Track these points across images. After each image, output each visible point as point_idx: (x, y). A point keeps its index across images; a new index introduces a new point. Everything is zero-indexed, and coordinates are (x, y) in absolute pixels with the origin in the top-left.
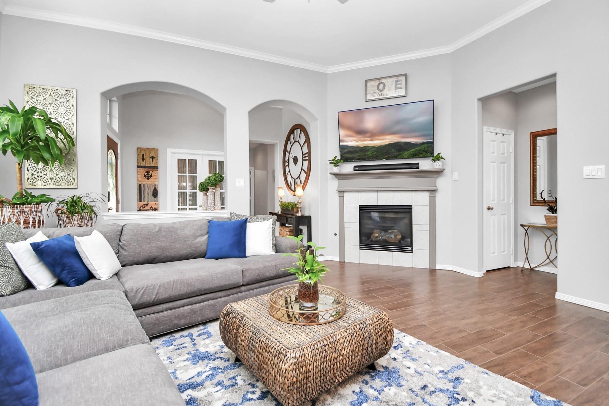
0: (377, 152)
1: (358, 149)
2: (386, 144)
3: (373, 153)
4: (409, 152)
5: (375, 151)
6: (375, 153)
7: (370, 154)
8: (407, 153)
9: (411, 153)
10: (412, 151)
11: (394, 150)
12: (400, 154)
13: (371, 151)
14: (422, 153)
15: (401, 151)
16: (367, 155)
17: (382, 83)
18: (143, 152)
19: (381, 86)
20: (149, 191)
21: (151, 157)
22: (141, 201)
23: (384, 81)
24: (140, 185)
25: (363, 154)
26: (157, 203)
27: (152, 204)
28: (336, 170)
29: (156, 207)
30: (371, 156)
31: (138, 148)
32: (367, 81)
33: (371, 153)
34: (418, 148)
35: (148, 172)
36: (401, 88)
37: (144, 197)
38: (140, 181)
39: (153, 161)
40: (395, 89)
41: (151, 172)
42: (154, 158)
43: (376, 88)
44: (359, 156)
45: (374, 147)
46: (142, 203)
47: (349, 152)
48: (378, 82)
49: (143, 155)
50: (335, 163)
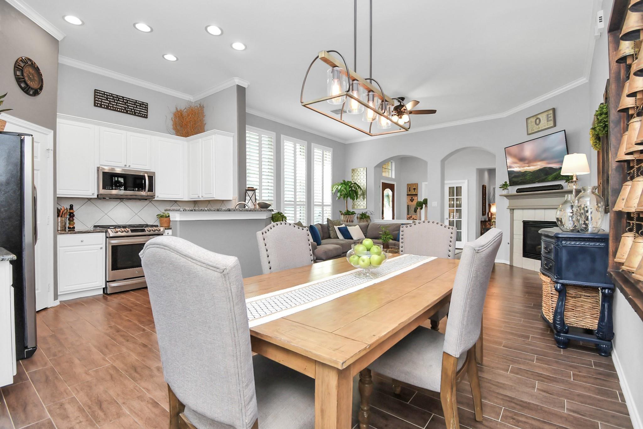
0: (532, 176)
1: (521, 174)
2: (538, 169)
3: (530, 177)
5: (531, 175)
6: (531, 177)
7: (528, 177)
8: (551, 177)
9: (553, 177)
10: (554, 175)
11: (542, 174)
12: (546, 178)
13: (529, 175)
15: (547, 175)
16: (526, 179)
17: (538, 118)
18: (410, 186)
19: (538, 121)
20: (413, 209)
21: (413, 189)
22: (408, 215)
23: (539, 116)
24: (408, 205)
25: (523, 178)
26: (416, 216)
27: (413, 216)
28: (505, 192)
29: (416, 218)
30: (529, 180)
31: (407, 184)
32: (527, 119)
34: (557, 173)
35: (412, 198)
36: (551, 120)
37: (410, 213)
38: (409, 203)
39: (414, 191)
40: (547, 122)
41: (414, 198)
42: (415, 189)
43: (534, 123)
44: (521, 180)
45: (531, 172)
46: (409, 216)
47: (515, 177)
48: (536, 118)
49: (410, 188)
50: (504, 186)
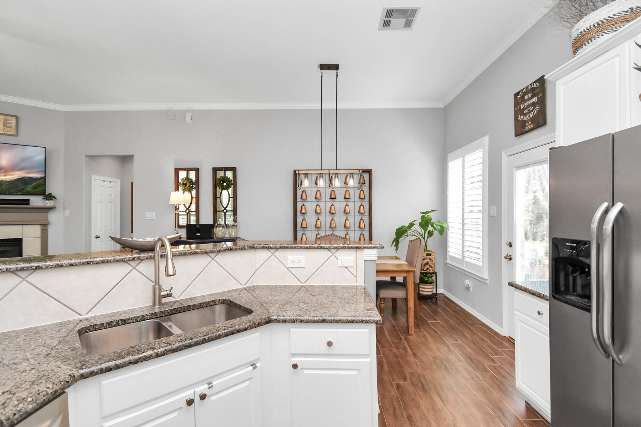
2: (15, 179)
3: (6, 186)
4: (31, 186)
5: (8, 185)
9: (33, 187)
10: (34, 185)
11: (21, 184)
12: (25, 188)
14: (40, 187)
16: (2, 188)
30: (5, 190)
33: (5, 187)
34: (37, 182)
45: (7, 182)
